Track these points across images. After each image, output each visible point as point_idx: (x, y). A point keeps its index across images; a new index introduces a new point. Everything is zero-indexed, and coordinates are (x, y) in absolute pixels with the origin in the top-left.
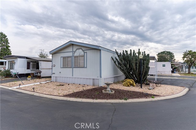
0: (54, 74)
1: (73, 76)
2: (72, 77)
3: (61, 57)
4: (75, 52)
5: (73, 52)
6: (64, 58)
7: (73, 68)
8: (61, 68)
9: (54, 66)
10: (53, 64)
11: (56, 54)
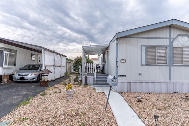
0: (124, 78)
1: (170, 79)
2: (168, 81)
3: (142, 46)
4: (174, 39)
5: (170, 38)
6: (147, 47)
7: (170, 66)
8: (142, 65)
9: (123, 61)
10: (120, 58)
11: (128, 39)
